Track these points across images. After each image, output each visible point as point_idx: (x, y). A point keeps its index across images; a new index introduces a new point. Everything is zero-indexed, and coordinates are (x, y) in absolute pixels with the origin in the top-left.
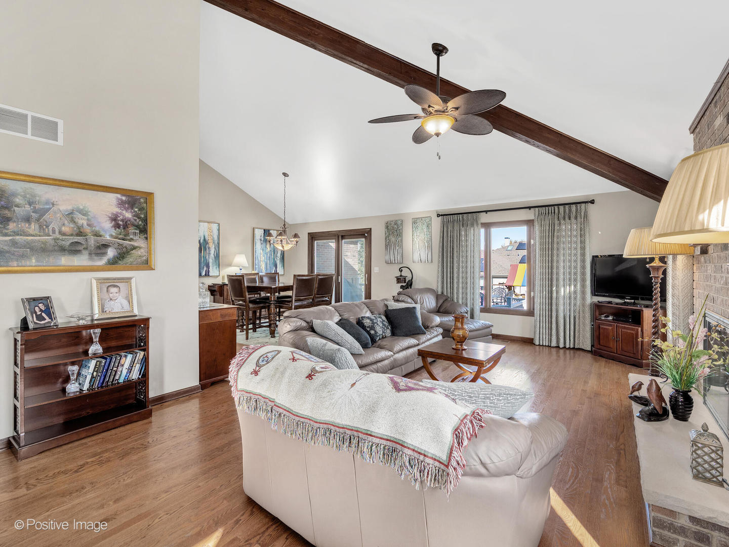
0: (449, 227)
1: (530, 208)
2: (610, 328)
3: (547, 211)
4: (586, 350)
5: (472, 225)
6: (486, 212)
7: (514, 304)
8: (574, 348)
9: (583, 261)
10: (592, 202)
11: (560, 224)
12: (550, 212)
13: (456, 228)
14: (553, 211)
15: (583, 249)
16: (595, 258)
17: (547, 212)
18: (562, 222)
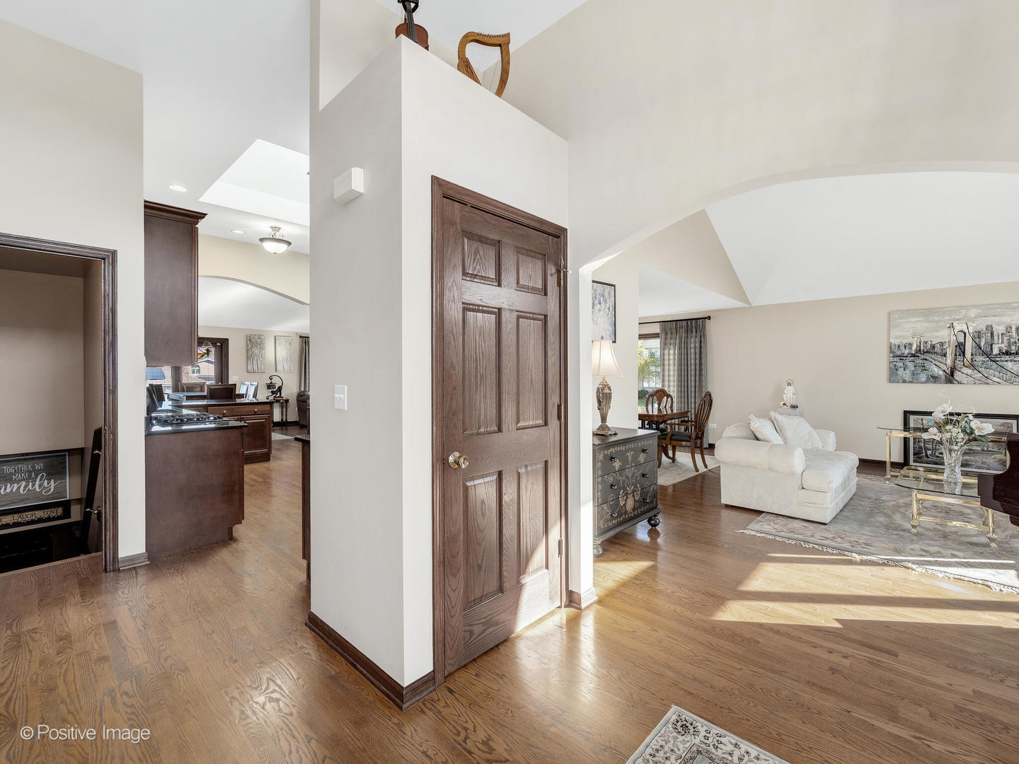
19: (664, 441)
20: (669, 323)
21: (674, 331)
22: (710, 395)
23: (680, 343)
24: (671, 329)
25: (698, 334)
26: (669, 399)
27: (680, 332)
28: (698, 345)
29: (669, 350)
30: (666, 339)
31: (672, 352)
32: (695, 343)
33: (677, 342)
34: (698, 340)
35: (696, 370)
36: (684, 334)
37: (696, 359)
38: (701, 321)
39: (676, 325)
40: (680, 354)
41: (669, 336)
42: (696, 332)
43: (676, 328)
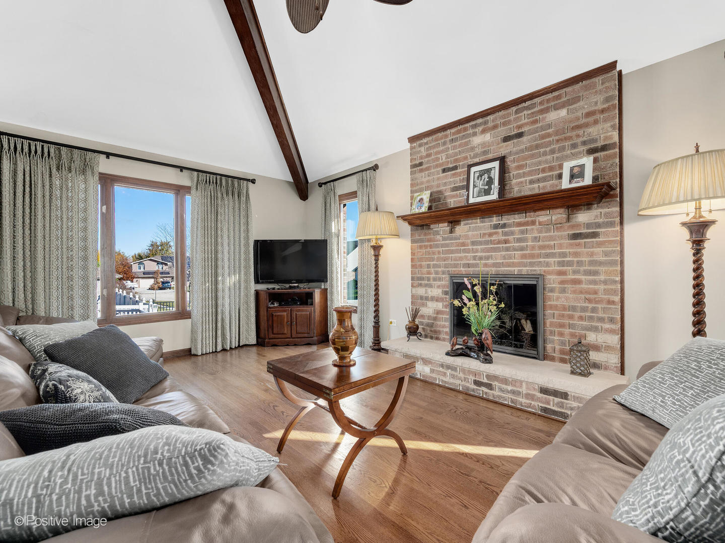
1: (182, 168)
2: (285, 314)
3: (208, 178)
4: (251, 345)
6: (108, 155)
8: (239, 347)
9: (247, 244)
10: (253, 181)
11: (223, 198)
12: (211, 181)
13: (41, 169)
14: (215, 182)
15: (247, 231)
16: (256, 242)
17: (208, 181)
18: (225, 196)
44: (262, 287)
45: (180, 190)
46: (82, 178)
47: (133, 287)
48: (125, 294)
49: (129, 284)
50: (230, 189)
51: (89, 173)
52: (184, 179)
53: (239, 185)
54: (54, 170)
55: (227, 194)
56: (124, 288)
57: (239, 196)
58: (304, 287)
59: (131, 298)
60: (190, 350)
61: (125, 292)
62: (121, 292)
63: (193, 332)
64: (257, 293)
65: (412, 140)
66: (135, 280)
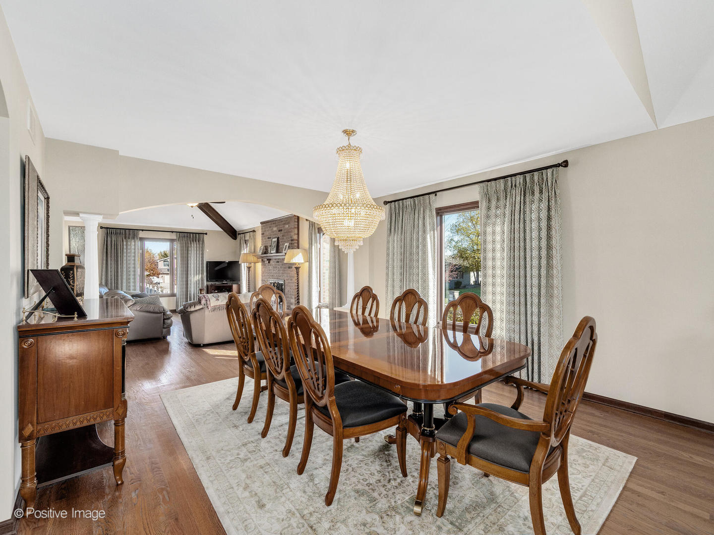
0: (113, 238)
1: (172, 232)
5: (134, 238)
6: (143, 230)
7: (164, 292)
9: (202, 264)
10: (206, 234)
11: (191, 243)
13: (120, 239)
14: (187, 236)
15: (203, 257)
16: (207, 262)
17: (184, 236)
18: (192, 242)
19: (451, 447)
20: (493, 182)
21: (502, 195)
22: (592, 329)
23: (512, 213)
24: (496, 192)
25: (545, 195)
26: (486, 314)
27: (511, 195)
28: (544, 215)
29: (494, 224)
30: (489, 208)
31: (498, 229)
32: (539, 210)
33: (508, 212)
34: (544, 205)
35: (540, 258)
36: (518, 199)
37: (540, 239)
38: (550, 171)
39: (505, 185)
40: (512, 231)
41: (494, 203)
42: (541, 192)
43: (505, 190)
44: (210, 283)
45: (172, 241)
46: (133, 240)
47: (158, 282)
48: (151, 288)
49: (155, 279)
50: (194, 239)
51: (136, 239)
52: (174, 236)
53: (199, 236)
54: (124, 239)
55: (193, 241)
56: (151, 283)
57: (199, 241)
58: (229, 283)
59: (155, 291)
60: (175, 310)
61: (151, 286)
62: (148, 286)
63: (177, 302)
64: (207, 286)
65: (262, 223)
66: (160, 276)
